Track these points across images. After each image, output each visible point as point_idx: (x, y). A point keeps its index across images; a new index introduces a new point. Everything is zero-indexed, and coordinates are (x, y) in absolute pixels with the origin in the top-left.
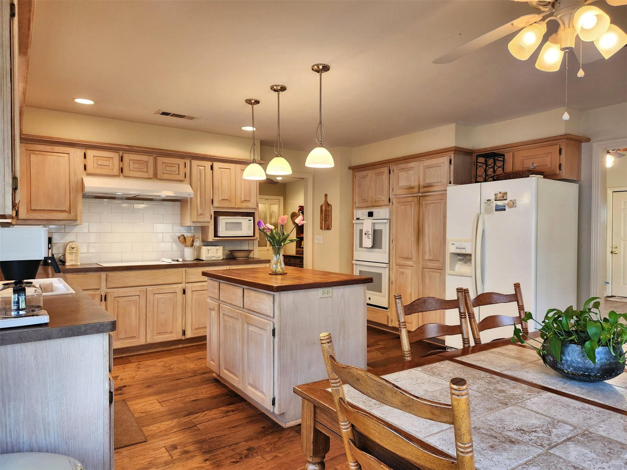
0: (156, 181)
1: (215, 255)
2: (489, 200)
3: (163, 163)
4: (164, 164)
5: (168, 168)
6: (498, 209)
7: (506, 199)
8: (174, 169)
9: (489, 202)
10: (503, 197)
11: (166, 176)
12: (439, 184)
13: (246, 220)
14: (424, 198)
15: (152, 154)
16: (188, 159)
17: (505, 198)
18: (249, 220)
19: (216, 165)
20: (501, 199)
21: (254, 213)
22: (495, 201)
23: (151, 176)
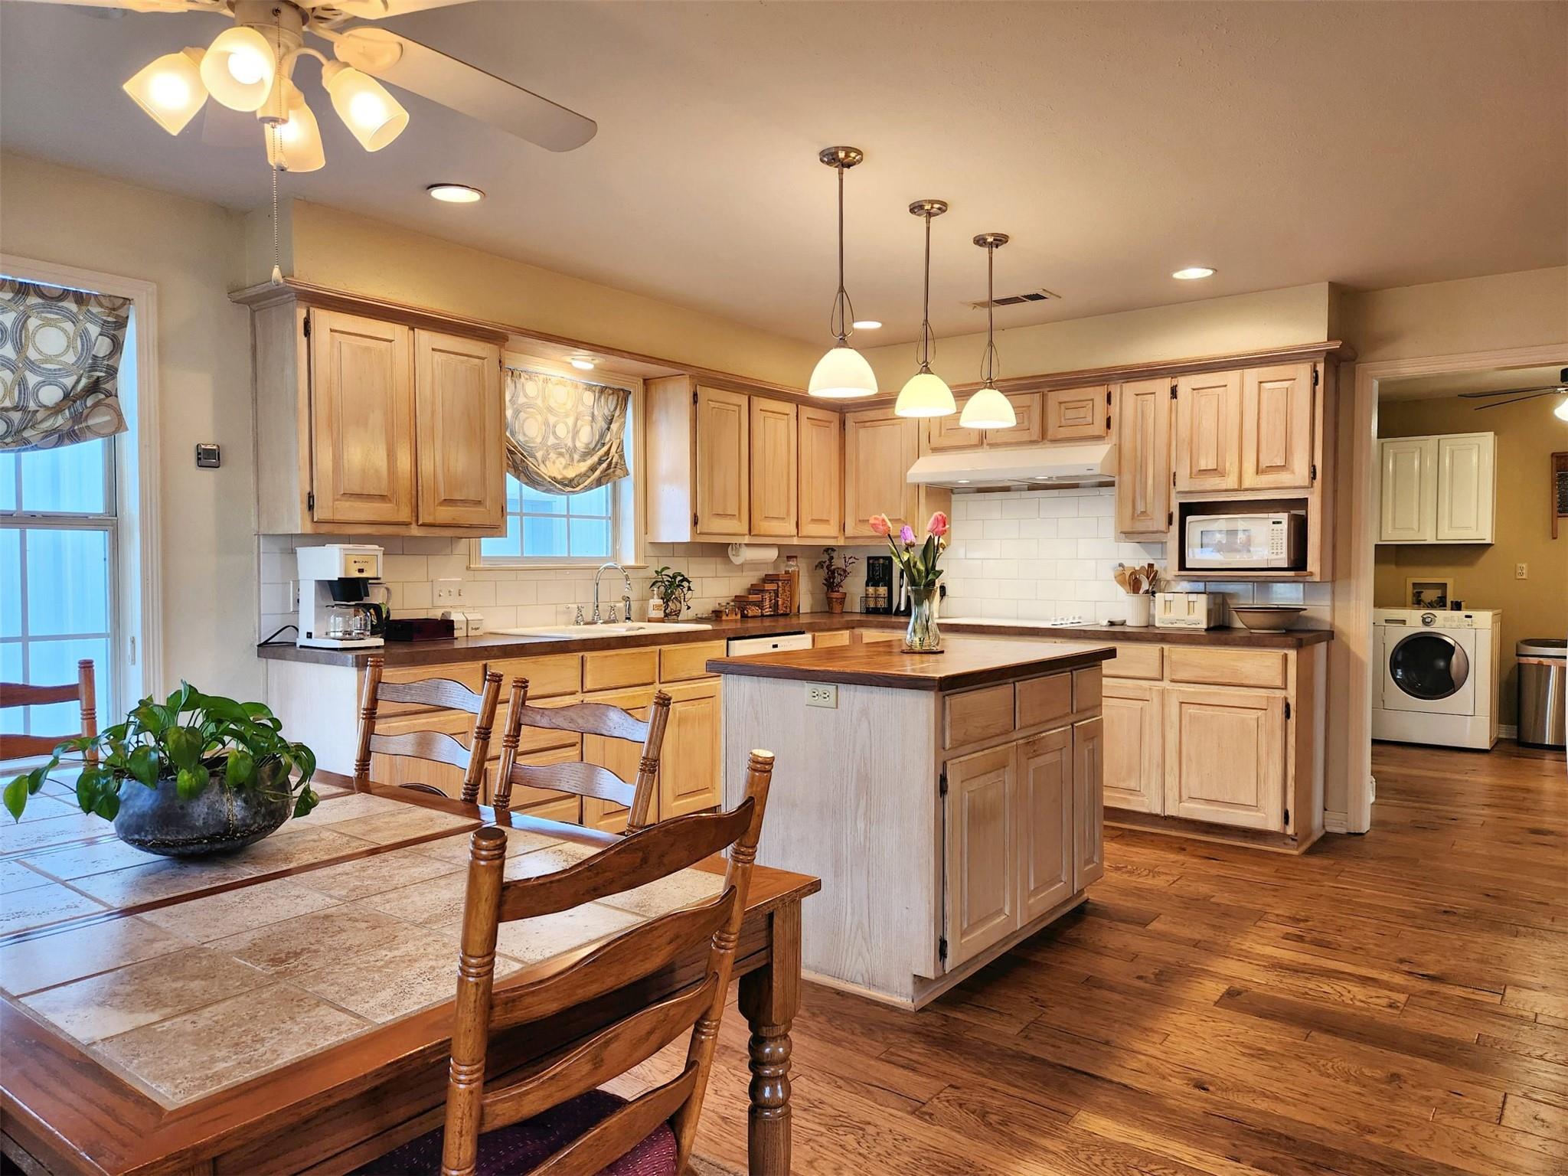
0: (1049, 444)
1: (1185, 617)
3: (1060, 403)
4: (1063, 406)
5: (1070, 414)
8: (1082, 413)
11: (1064, 432)
13: (1266, 522)
15: (1038, 388)
16: (1116, 384)
18: (1274, 523)
19: (1185, 384)
21: (1307, 499)
23: (1034, 438)
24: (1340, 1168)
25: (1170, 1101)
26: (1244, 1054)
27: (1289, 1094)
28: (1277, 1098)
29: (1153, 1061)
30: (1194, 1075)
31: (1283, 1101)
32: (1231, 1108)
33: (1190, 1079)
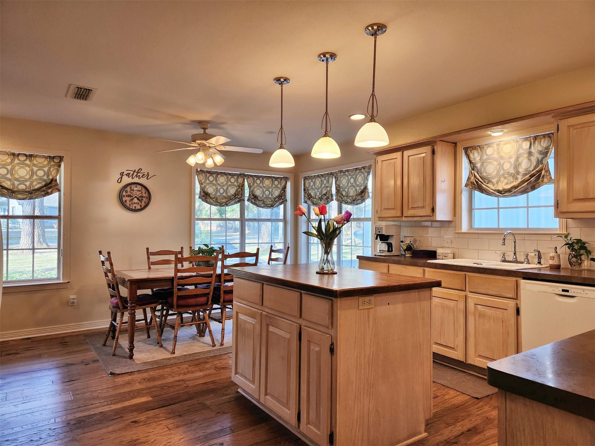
24: (72, 426)
25: (136, 414)
26: (138, 440)
27: (107, 436)
28: (109, 433)
29: (158, 420)
30: (141, 424)
31: (106, 433)
32: (118, 422)
33: (140, 422)
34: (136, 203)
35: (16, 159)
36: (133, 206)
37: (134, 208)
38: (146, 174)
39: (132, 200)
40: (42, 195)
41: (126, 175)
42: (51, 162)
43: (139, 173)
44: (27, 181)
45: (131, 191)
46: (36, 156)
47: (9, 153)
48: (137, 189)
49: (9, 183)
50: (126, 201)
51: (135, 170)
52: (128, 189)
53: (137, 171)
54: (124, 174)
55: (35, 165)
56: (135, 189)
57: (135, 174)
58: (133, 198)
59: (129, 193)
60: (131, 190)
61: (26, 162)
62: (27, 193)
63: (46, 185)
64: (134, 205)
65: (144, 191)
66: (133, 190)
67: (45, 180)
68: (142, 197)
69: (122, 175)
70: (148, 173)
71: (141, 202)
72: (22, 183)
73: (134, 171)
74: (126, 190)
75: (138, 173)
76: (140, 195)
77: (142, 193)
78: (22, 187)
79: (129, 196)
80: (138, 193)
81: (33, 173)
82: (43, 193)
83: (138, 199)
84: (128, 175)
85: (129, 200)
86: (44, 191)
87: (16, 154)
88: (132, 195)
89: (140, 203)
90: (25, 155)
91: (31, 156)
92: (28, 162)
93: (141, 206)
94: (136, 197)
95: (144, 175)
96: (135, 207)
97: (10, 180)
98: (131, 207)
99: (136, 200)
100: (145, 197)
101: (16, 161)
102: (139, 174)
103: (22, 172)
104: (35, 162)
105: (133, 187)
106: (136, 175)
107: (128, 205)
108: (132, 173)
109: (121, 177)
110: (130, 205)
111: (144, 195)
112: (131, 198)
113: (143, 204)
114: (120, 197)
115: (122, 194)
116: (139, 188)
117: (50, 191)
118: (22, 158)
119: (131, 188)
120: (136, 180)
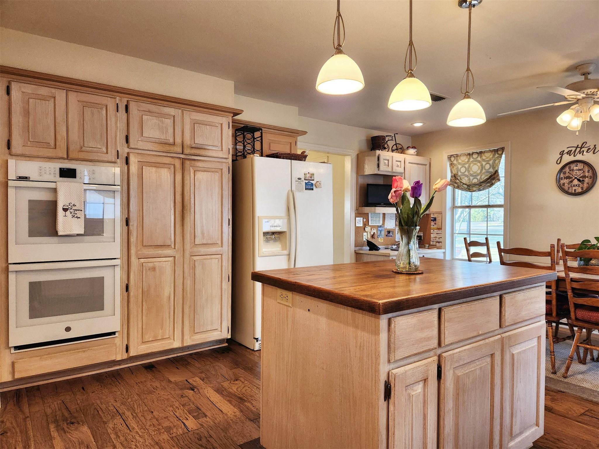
2: (299, 179)
6: (308, 188)
7: (313, 180)
9: (299, 181)
10: (311, 177)
12: (214, 148)
14: (193, 162)
17: (313, 178)
20: (309, 179)
22: (305, 180)
34: (576, 185)
35: (471, 158)
36: (572, 189)
37: (573, 192)
38: (592, 147)
39: (572, 182)
40: (488, 186)
41: (567, 153)
42: (495, 155)
43: (583, 147)
44: (478, 175)
45: (570, 172)
46: (484, 152)
47: (466, 154)
48: (577, 168)
49: (466, 178)
50: (564, 184)
51: (578, 145)
52: (567, 169)
53: (580, 146)
54: (564, 153)
55: (484, 160)
56: (575, 168)
57: (578, 149)
58: (572, 179)
59: (567, 175)
60: (570, 170)
61: (477, 159)
62: (477, 186)
63: (490, 177)
64: (574, 188)
65: (586, 169)
66: (573, 170)
67: (491, 172)
68: (584, 177)
69: (562, 154)
70: (595, 145)
71: (583, 184)
72: (475, 177)
73: (577, 147)
74: (564, 171)
75: (581, 148)
76: (582, 175)
77: (584, 172)
78: (475, 181)
79: (567, 178)
80: (578, 173)
81: (482, 167)
82: (489, 184)
83: (579, 180)
84: (569, 153)
85: (567, 182)
86: (489, 182)
87: (471, 153)
88: (571, 176)
89: (581, 185)
90: (477, 153)
91: (481, 153)
92: (479, 159)
93: (582, 188)
94: (576, 178)
95: (590, 148)
96: (575, 190)
97: (467, 176)
98: (570, 191)
99: (576, 182)
100: (587, 177)
101: (471, 159)
102: (583, 149)
103: (475, 168)
104: (484, 158)
105: (573, 166)
106: (580, 151)
107: (566, 188)
108: (574, 149)
109: (561, 157)
110: (569, 188)
111: (587, 174)
112: (570, 180)
113: (585, 186)
114: (558, 180)
115: (560, 176)
116: (580, 166)
117: (493, 182)
118: (475, 156)
119: (570, 168)
120: (579, 157)
